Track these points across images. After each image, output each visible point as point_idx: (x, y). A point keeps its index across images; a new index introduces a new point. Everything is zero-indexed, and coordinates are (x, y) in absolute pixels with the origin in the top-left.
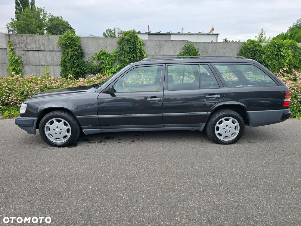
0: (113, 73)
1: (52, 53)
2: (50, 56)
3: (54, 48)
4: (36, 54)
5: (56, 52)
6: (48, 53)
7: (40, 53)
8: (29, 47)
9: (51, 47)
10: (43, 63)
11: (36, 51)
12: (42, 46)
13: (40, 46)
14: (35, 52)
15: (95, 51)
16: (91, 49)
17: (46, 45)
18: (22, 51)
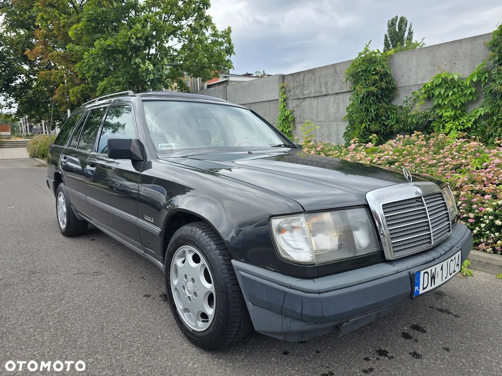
0: (461, 130)
1: (338, 96)
2: (334, 103)
3: (342, 88)
4: (315, 102)
5: (345, 94)
6: (332, 98)
7: (320, 100)
8: (306, 92)
9: (337, 85)
10: (323, 119)
11: (314, 97)
12: (323, 87)
13: (321, 87)
14: (313, 99)
15: (423, 79)
16: (414, 77)
17: (329, 84)
18: (297, 101)
